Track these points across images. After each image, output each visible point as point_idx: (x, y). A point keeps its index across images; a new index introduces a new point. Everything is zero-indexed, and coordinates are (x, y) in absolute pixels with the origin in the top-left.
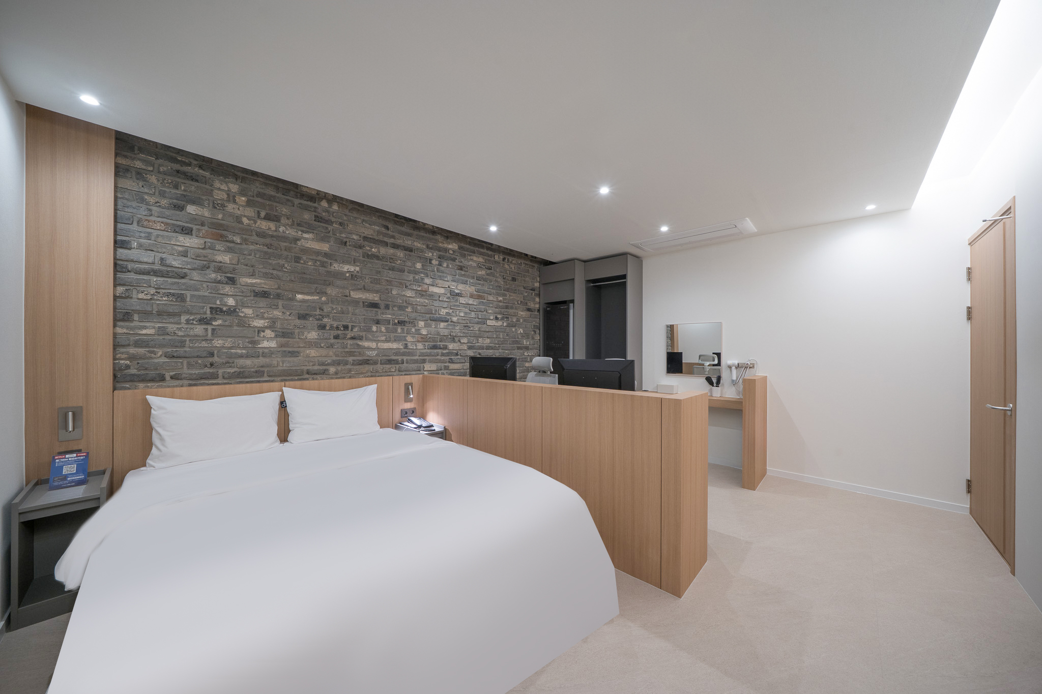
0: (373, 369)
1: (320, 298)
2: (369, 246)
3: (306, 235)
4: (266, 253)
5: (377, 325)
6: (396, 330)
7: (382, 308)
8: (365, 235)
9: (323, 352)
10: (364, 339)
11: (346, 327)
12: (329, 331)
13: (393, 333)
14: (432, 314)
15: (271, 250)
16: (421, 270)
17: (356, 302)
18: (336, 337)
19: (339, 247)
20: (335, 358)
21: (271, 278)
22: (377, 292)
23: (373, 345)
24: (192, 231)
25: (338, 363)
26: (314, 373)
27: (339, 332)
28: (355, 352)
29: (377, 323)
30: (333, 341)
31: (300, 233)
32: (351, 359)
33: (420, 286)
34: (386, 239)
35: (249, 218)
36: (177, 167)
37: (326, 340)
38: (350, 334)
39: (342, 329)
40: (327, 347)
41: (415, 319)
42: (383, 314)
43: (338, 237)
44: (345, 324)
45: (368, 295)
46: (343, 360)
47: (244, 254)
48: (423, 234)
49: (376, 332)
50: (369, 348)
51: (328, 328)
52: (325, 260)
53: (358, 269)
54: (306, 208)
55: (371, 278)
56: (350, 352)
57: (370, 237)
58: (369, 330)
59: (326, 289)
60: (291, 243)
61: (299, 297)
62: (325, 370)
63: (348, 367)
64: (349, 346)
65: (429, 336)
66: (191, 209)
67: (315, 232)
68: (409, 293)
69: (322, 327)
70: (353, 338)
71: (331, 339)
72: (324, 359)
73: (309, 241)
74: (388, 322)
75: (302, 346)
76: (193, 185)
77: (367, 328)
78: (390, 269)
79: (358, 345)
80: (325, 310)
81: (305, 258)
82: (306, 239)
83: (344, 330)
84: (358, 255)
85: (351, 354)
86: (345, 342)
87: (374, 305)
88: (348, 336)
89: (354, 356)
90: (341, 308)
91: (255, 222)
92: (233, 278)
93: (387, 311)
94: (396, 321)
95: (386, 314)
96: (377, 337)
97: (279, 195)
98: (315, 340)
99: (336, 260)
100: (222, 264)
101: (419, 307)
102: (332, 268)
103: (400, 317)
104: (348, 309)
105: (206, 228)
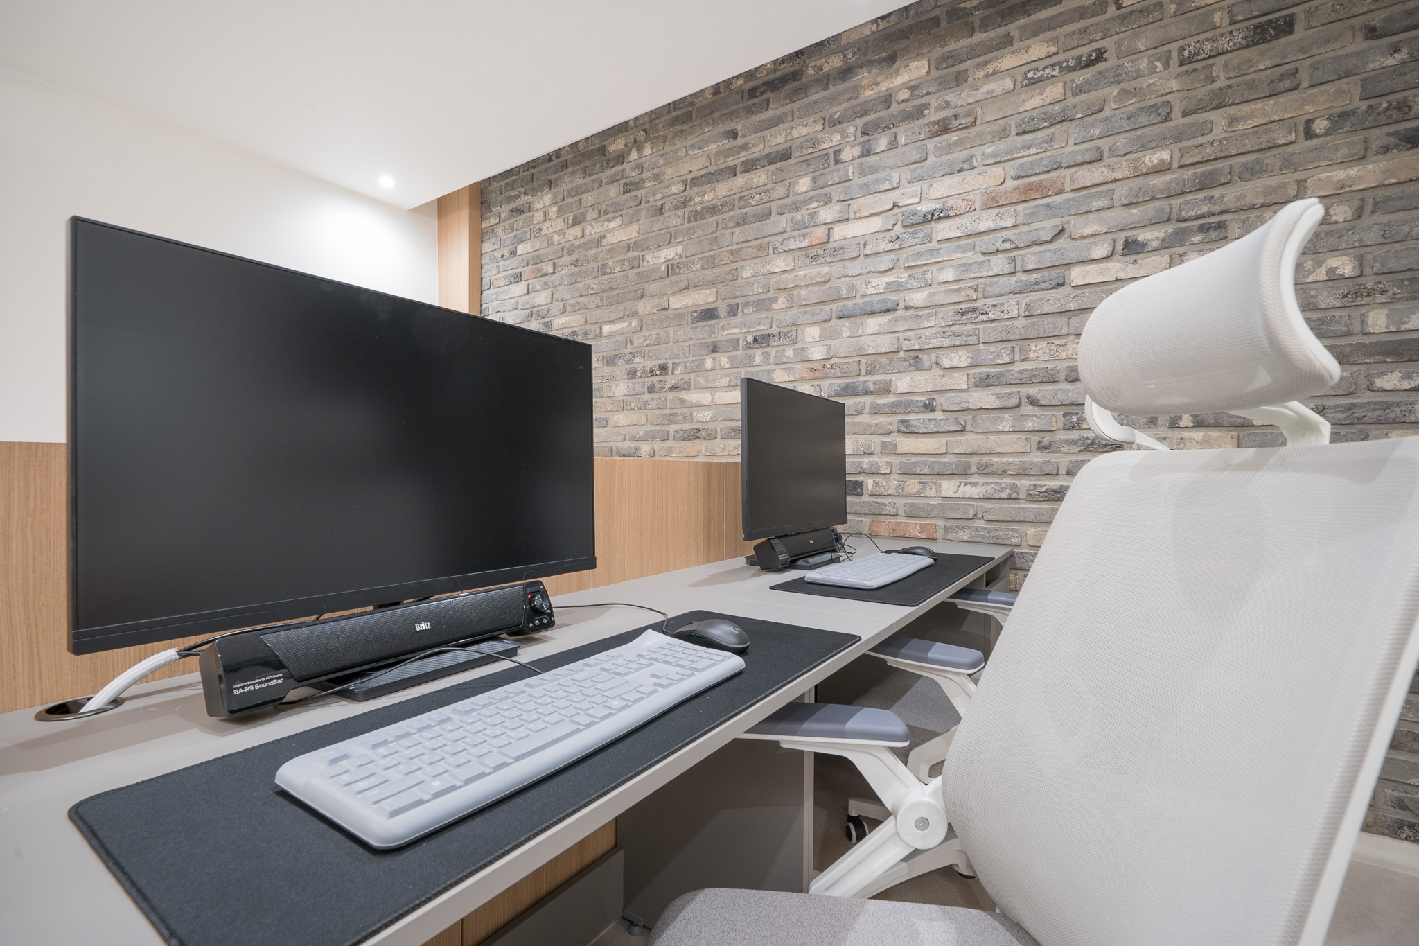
0: (706, 448)
1: (630, 325)
2: (698, 194)
3: (612, 225)
4: (573, 275)
5: (714, 355)
6: (751, 359)
7: (722, 316)
8: (692, 176)
9: (634, 417)
10: (692, 387)
11: (663, 368)
12: (642, 380)
13: (744, 366)
14: (840, 299)
15: (578, 269)
16: (812, 193)
17: (679, 316)
18: (651, 389)
19: (652, 222)
20: (649, 428)
21: (579, 310)
22: (714, 283)
23: (705, 398)
24: (521, 276)
25: (652, 437)
26: (622, 453)
27: (656, 379)
28: (677, 414)
29: (714, 351)
30: (648, 396)
31: (606, 224)
32: (672, 428)
33: (804, 236)
34: (731, 162)
35: (557, 232)
36: (512, 205)
37: (638, 397)
38: (670, 380)
39: (658, 373)
40: (640, 409)
41: (793, 325)
42: (723, 328)
43: (652, 204)
44: (662, 362)
45: (697, 296)
46: (660, 430)
47: (556, 286)
48: (816, 97)
49: (712, 370)
50: (700, 406)
51: (639, 374)
52: (636, 254)
53: (679, 249)
54: (612, 181)
55: (702, 259)
56: (670, 415)
57: (703, 172)
58: (699, 369)
59: (637, 305)
60: (597, 247)
61: (606, 329)
62: (637, 449)
63: (670, 443)
64: (668, 405)
65: (834, 361)
66: (521, 249)
67: (623, 212)
68: (779, 264)
69: (632, 374)
70: (674, 388)
71: (644, 393)
72: (633, 430)
73: (619, 233)
74: (735, 343)
75: (609, 408)
76: (520, 220)
77: (697, 364)
78: (738, 224)
79: (681, 400)
80: (636, 344)
81: (610, 262)
82: (613, 230)
83: (661, 374)
84: (679, 221)
85: (671, 418)
86: (662, 396)
87: (709, 314)
88: (668, 386)
89: (676, 422)
90: (657, 334)
91: (564, 234)
92: (548, 322)
93: (734, 320)
94: (750, 339)
95: (729, 326)
96: (714, 380)
97: (589, 179)
98: (625, 398)
99: (648, 248)
100: (540, 308)
101: (803, 293)
102: (645, 264)
103: (759, 328)
104: (668, 333)
105: (530, 267)
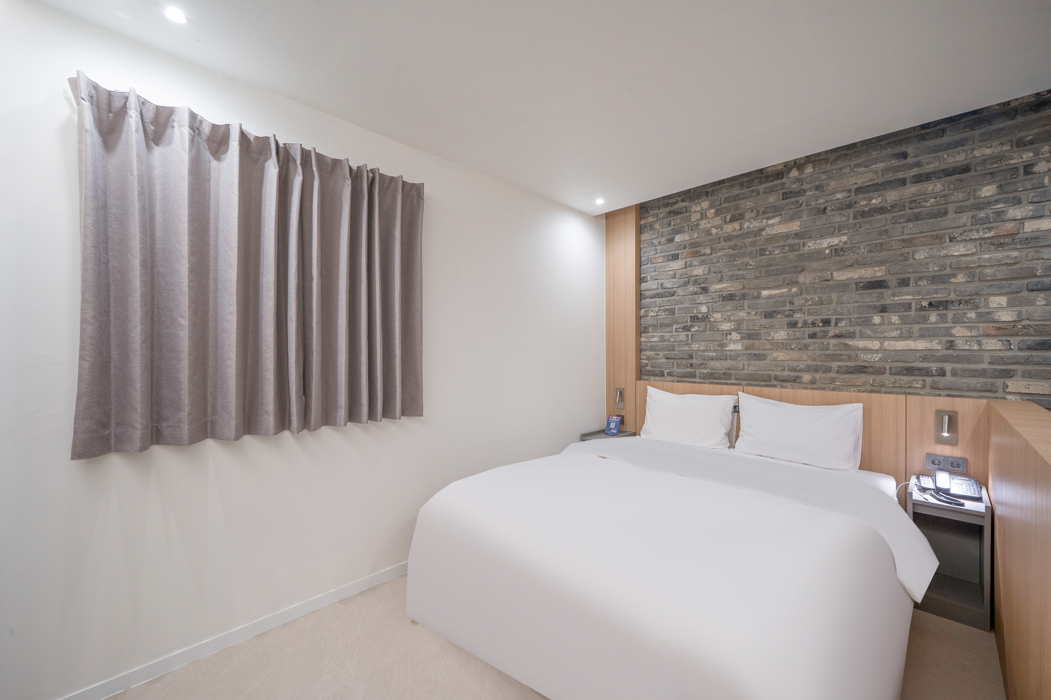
0: (874, 381)
1: (790, 290)
2: (865, 199)
3: (771, 222)
4: (731, 255)
5: (882, 314)
6: (925, 320)
7: (892, 286)
8: (856, 186)
9: (795, 355)
10: (858, 336)
11: (826, 322)
12: (802, 329)
13: (918, 323)
14: (1035, 276)
15: (736, 251)
16: (997, 197)
17: (843, 286)
18: (813, 336)
19: (814, 219)
20: (810, 363)
21: (736, 279)
22: (882, 263)
23: (876, 345)
24: (678, 256)
25: (816, 370)
26: (782, 379)
27: (816, 329)
28: (841, 355)
29: (882, 311)
30: (807, 341)
31: (765, 221)
32: (835, 365)
33: (990, 229)
34: (900, 175)
35: (716, 227)
36: (669, 209)
37: (799, 341)
38: (832, 331)
39: (820, 325)
40: (800, 349)
41: (977, 294)
42: (894, 295)
43: (814, 206)
44: (824, 317)
45: (864, 272)
46: (823, 365)
47: (714, 263)
48: (1001, 125)
49: (880, 324)
50: (866, 350)
51: (800, 325)
52: (796, 241)
53: (844, 238)
54: (771, 190)
55: (869, 245)
56: (833, 355)
57: (868, 184)
58: (867, 322)
59: (797, 277)
60: (755, 237)
61: (765, 293)
62: (797, 377)
63: (832, 375)
64: (831, 347)
65: (1024, 323)
66: (678, 238)
67: (783, 212)
68: (958, 250)
69: (793, 325)
70: (837, 336)
71: (805, 338)
72: (795, 364)
73: (777, 227)
74: (907, 306)
75: (768, 348)
76: (678, 218)
77: (863, 320)
78: (910, 220)
79: (846, 345)
80: (796, 304)
81: (770, 248)
82: (772, 225)
83: (824, 326)
84: (844, 219)
85: (835, 357)
86: (826, 341)
87: (877, 284)
88: (831, 334)
89: (840, 360)
90: (819, 298)
91: (722, 228)
92: (706, 287)
93: (905, 290)
94: (925, 303)
95: (901, 294)
96: (882, 332)
97: (745, 190)
98: (784, 341)
99: (810, 237)
100: (698, 277)
101: (988, 271)
102: (806, 248)
103: (935, 296)
104: (830, 297)
105: (687, 250)
